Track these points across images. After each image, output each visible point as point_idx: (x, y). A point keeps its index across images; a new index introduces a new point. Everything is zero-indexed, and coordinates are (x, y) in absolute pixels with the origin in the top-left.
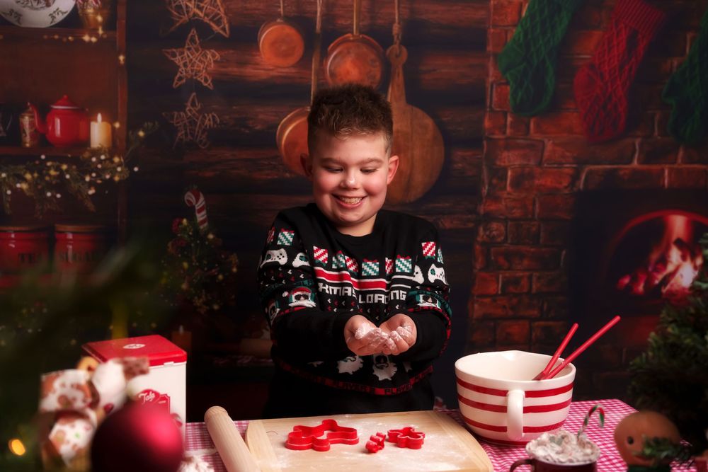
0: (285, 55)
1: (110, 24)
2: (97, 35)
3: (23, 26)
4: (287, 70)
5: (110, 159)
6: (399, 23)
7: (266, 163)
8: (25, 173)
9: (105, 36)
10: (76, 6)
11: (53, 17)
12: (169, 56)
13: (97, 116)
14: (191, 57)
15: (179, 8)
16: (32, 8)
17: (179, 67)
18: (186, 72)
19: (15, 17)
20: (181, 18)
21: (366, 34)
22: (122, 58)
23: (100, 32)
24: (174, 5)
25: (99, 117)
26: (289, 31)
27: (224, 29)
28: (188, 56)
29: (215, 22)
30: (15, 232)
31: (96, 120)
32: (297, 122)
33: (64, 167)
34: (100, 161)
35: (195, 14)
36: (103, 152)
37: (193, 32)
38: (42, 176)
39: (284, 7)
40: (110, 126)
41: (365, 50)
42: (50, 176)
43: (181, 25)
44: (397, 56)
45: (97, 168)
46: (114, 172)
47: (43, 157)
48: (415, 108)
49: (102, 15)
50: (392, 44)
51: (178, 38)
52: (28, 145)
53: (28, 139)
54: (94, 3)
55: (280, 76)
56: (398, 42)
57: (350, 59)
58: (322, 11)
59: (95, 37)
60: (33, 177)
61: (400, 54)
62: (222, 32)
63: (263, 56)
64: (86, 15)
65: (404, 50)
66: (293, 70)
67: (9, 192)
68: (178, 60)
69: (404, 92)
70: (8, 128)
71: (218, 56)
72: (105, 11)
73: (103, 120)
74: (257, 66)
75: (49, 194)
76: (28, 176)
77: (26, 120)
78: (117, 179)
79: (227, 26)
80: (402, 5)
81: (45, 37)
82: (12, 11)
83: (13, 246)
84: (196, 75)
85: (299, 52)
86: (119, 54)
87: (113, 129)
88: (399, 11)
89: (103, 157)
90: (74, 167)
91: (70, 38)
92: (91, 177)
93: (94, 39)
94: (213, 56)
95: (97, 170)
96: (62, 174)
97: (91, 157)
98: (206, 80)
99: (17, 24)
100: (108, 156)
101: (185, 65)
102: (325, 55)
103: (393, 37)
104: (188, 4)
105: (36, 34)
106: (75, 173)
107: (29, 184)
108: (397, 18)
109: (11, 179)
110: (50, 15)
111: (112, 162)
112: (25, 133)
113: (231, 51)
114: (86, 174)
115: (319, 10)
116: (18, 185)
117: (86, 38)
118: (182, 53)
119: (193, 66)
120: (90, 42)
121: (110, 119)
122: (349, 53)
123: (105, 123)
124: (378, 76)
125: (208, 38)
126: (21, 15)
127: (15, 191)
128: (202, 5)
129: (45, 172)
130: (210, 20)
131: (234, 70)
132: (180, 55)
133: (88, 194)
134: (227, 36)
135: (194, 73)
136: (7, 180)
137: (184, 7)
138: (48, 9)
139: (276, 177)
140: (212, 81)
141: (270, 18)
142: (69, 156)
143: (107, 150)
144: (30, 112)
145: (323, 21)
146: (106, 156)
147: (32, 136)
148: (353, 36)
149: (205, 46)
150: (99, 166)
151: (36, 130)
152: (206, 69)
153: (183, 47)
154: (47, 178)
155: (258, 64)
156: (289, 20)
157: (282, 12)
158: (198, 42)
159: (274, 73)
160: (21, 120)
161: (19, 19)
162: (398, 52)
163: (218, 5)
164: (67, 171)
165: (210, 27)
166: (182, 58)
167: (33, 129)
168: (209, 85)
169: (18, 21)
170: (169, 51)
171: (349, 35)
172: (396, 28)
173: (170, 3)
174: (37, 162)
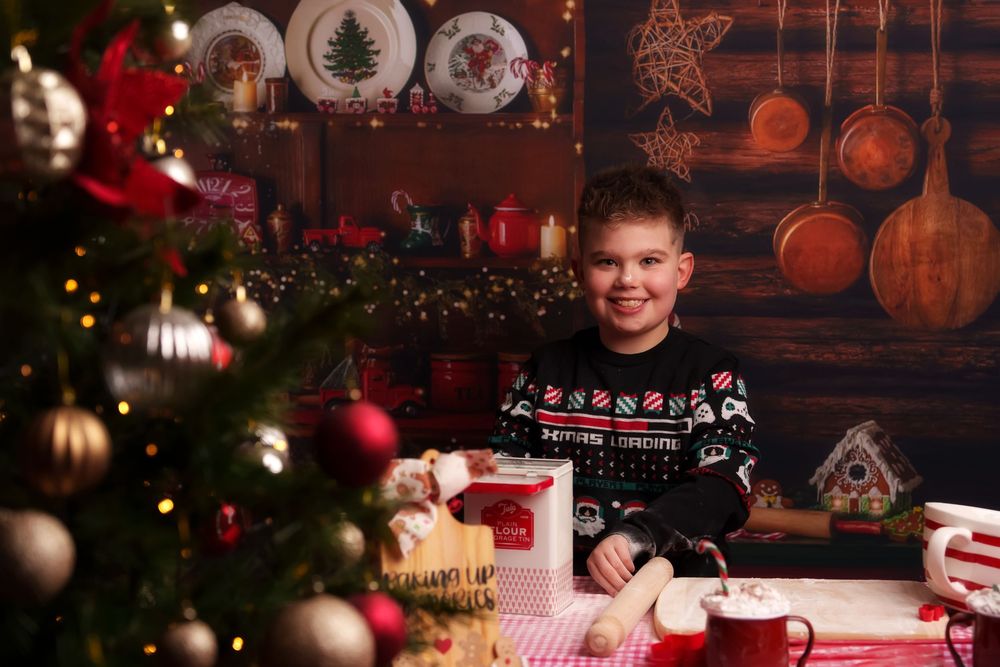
0: (785, 136)
1: (564, 107)
2: (549, 120)
3: (463, 112)
4: (786, 155)
5: (564, 273)
6: (939, 88)
7: (760, 276)
8: (464, 289)
9: (559, 121)
10: (525, 85)
11: (499, 100)
12: (636, 142)
13: (548, 219)
14: (664, 142)
15: (649, 81)
16: (475, 90)
17: (648, 155)
18: (657, 162)
19: (456, 102)
20: (652, 94)
21: (891, 103)
22: (579, 146)
23: (554, 115)
24: (642, 78)
25: (552, 220)
26: (790, 105)
27: (705, 106)
28: (660, 141)
29: (692, 97)
30: (452, 361)
31: (547, 224)
32: (801, 223)
33: (510, 282)
34: (553, 275)
35: (669, 89)
36: (555, 263)
37: (667, 110)
38: (483, 294)
39: (782, 73)
40: (564, 230)
41: (892, 125)
42: (492, 292)
43: (652, 102)
44: (936, 132)
45: (548, 282)
46: (568, 288)
47: (485, 270)
48: (961, 201)
49: (555, 95)
50: (930, 116)
51: (648, 120)
52: (467, 255)
53: (468, 248)
54: (546, 80)
55: (779, 163)
56: (937, 113)
57: (872, 138)
58: (832, 76)
59: (548, 122)
60: (473, 294)
61: (939, 128)
62: (702, 110)
63: (755, 139)
64: (537, 96)
65: (947, 124)
66: (795, 155)
67: (445, 313)
68: (647, 147)
69: (947, 179)
70: (445, 235)
71: (697, 140)
72: (560, 90)
73: (556, 224)
74: (747, 152)
75: (491, 315)
76: (468, 293)
77: (466, 225)
78: (572, 296)
79: (709, 102)
80: (943, 64)
81: (490, 124)
82: (452, 95)
83: (449, 378)
84: (669, 165)
85: (803, 130)
86: (575, 143)
87: (568, 234)
88: (938, 72)
89: (555, 270)
90: (521, 282)
91: (518, 125)
92: (542, 294)
93: (546, 125)
94: (692, 140)
95: (547, 286)
96: (507, 289)
97: (541, 270)
98: (683, 172)
99: (457, 110)
100: (562, 269)
101: (656, 153)
102: (837, 134)
103: (931, 107)
104: (661, 76)
105: (480, 121)
106: (522, 289)
107: (469, 303)
108: (935, 81)
109: (448, 297)
110: (496, 98)
111: (567, 276)
112: (464, 240)
113: (715, 134)
114: (534, 291)
115: (829, 76)
116: (456, 305)
117: (537, 124)
118: (654, 138)
119: (665, 154)
120: (542, 128)
121: (563, 222)
122: (869, 130)
123: (558, 227)
124: (911, 159)
125: (685, 117)
126: (462, 100)
127: (452, 311)
128: (677, 77)
129: (486, 288)
130: (687, 95)
131: (718, 157)
132: (649, 141)
133: (538, 317)
134: (709, 115)
135: (667, 163)
136: (443, 298)
137: (655, 80)
138: (492, 90)
139: (773, 294)
140: (690, 172)
141: (765, 89)
142: (516, 268)
143: (560, 261)
144: (470, 216)
145: (834, 90)
146: (559, 267)
147: (473, 244)
148: (875, 108)
149: (681, 128)
150: (551, 281)
151: (477, 237)
152: (682, 157)
153: (654, 130)
154: (490, 296)
155: (748, 149)
156: (789, 90)
157: (780, 81)
158: (672, 123)
159: (770, 160)
160: (460, 224)
161: (460, 104)
162: (938, 126)
163: (697, 76)
164: (513, 287)
165: (687, 104)
166: (653, 144)
167: (473, 237)
168: (686, 177)
169: (459, 107)
170: (636, 135)
171: (870, 106)
172: (934, 95)
173: (638, 76)
174: (478, 276)
